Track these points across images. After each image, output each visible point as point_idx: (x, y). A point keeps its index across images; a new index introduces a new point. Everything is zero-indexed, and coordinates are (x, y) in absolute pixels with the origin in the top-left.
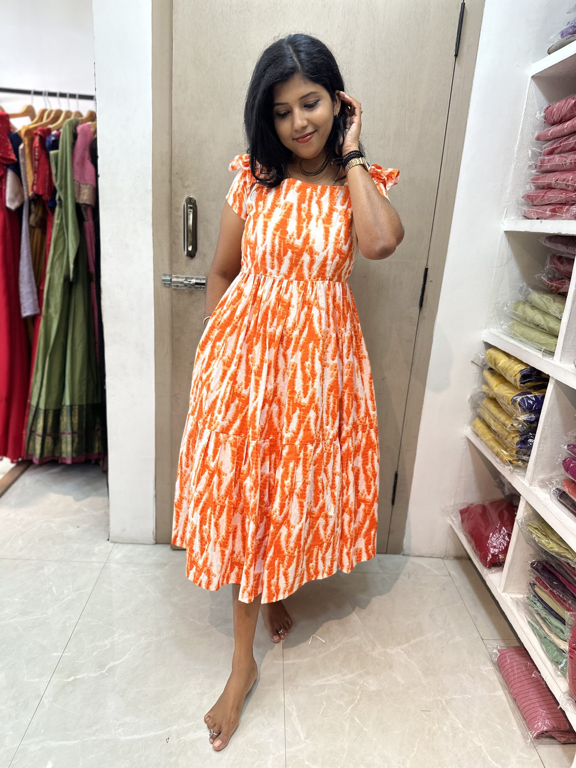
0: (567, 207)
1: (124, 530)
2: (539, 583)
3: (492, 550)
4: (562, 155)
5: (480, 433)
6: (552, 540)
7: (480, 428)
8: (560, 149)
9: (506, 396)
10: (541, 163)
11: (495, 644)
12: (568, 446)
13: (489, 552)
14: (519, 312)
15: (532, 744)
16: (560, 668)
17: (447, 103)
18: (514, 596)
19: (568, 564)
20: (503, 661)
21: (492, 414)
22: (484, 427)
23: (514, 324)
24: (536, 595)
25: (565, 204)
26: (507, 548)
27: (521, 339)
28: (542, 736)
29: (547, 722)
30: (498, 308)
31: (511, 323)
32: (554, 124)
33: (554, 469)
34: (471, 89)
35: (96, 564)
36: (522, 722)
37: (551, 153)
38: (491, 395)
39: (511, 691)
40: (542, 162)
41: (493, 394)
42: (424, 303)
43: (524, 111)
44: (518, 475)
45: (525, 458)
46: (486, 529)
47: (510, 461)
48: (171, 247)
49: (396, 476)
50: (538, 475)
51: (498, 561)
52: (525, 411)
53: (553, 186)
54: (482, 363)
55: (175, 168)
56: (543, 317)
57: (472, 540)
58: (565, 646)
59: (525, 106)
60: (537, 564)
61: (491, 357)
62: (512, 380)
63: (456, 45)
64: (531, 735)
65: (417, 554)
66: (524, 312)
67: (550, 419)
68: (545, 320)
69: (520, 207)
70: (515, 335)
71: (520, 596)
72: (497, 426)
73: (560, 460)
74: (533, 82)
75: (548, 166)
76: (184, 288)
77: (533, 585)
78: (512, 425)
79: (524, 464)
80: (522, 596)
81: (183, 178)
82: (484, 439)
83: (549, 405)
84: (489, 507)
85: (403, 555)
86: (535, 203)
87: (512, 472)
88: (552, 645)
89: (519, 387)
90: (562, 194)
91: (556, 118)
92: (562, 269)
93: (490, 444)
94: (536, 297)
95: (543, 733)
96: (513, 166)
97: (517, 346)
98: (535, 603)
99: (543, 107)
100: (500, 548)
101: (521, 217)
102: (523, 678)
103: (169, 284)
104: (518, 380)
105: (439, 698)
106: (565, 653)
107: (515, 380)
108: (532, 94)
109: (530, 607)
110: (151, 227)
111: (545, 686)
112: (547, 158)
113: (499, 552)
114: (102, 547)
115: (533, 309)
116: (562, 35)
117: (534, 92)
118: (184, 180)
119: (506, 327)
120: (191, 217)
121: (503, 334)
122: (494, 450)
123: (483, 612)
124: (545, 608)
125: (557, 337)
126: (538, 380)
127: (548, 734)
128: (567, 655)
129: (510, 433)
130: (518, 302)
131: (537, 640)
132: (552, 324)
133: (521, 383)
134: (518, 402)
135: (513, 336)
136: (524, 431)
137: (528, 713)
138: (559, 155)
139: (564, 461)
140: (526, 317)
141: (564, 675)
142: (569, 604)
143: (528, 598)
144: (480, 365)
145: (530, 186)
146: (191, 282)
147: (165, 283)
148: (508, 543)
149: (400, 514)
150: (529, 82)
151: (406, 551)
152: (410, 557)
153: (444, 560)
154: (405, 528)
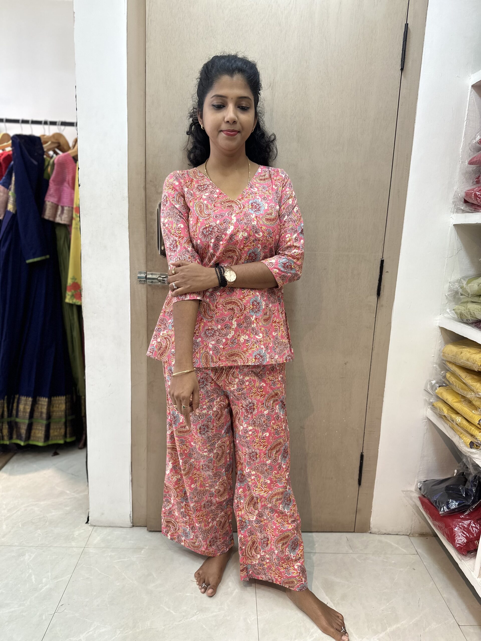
1: (103, 514)
17: (395, 111)
34: (417, 98)
35: (75, 549)
42: (381, 292)
43: (466, 116)
48: (147, 247)
49: (362, 457)
55: (149, 176)
59: (467, 112)
63: (402, 60)
65: (384, 532)
74: (473, 91)
76: (158, 284)
81: (156, 186)
85: (371, 533)
96: (458, 167)
103: (145, 280)
108: (472, 101)
110: (128, 230)
114: (82, 531)
117: (474, 99)
118: (158, 187)
123: (455, 593)
146: (164, 278)
147: (140, 280)
149: (367, 494)
150: (469, 91)
151: (373, 529)
152: (376, 535)
153: (411, 538)
154: (372, 507)
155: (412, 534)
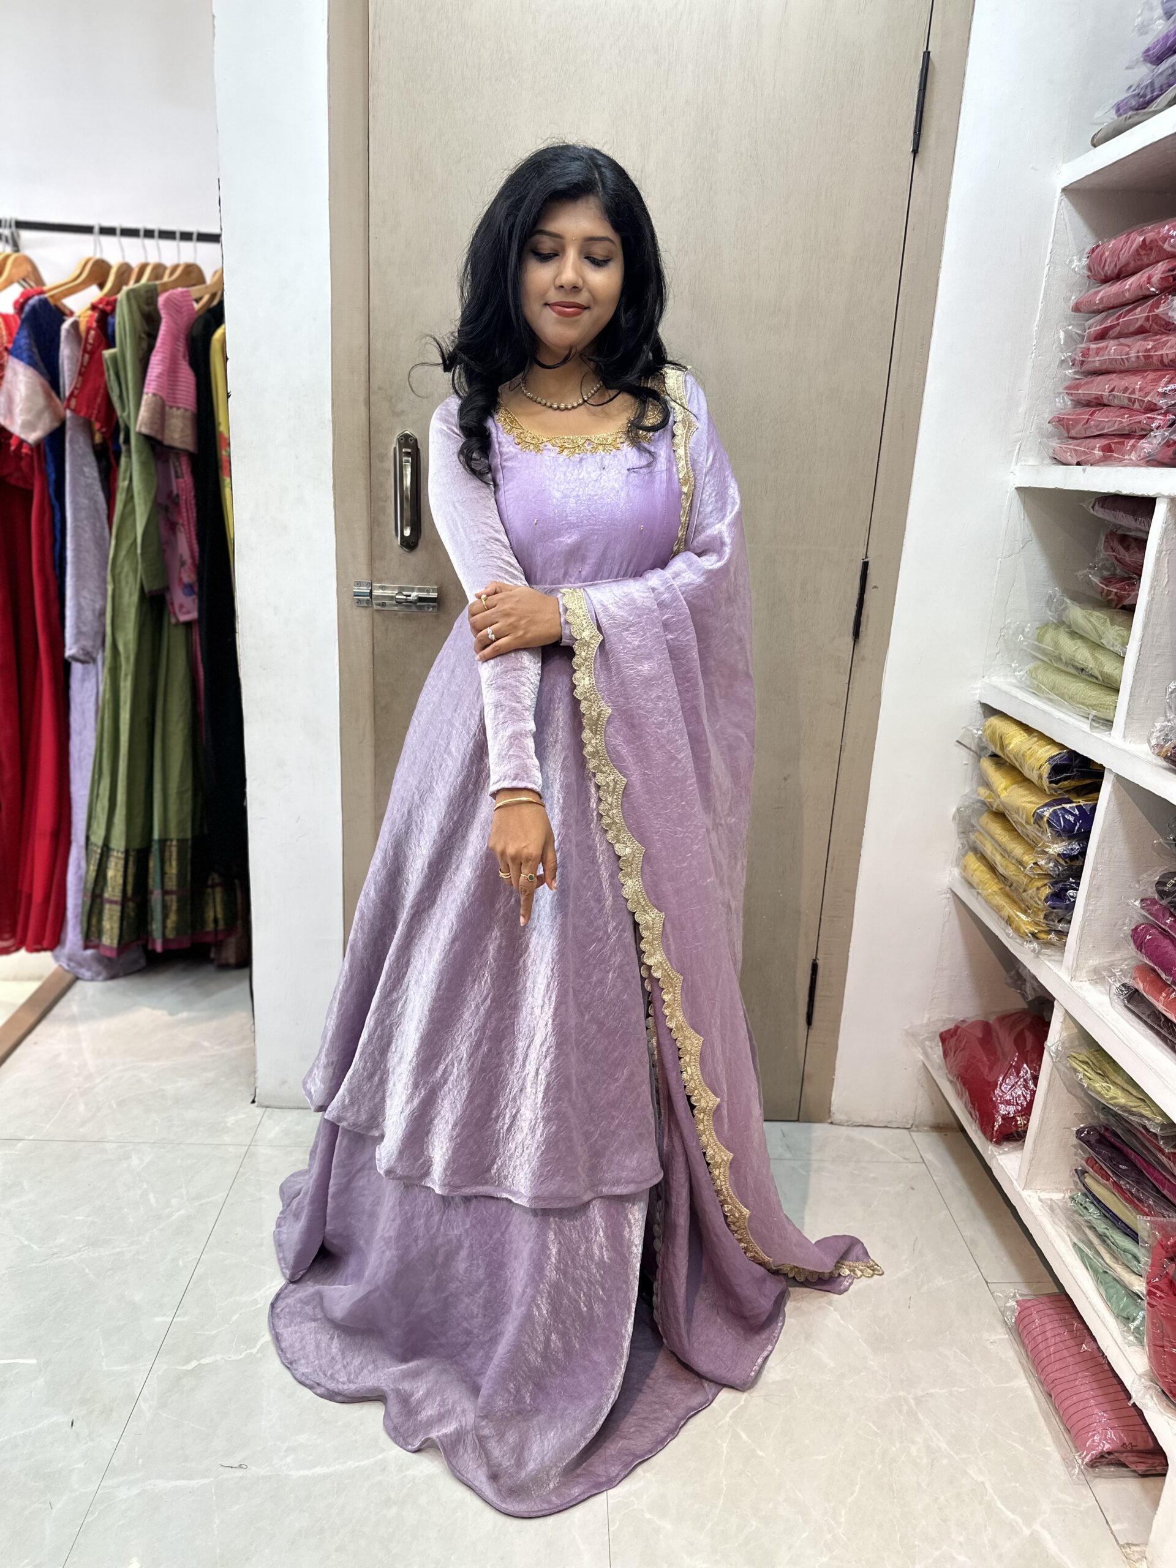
0: (1132, 441)
1: (284, 1082)
2: (1092, 1168)
3: (1003, 1109)
4: (1122, 340)
5: (975, 880)
6: (1114, 1083)
7: (975, 870)
8: (1118, 329)
9: (1024, 808)
10: (1083, 356)
11: (1011, 1290)
12: (1142, 900)
13: (998, 1112)
14: (1048, 645)
15: (1081, 1477)
16: (1132, 1327)
17: (899, 243)
18: (1045, 1195)
19: (1145, 1127)
20: (1026, 1321)
21: (997, 842)
22: (983, 868)
23: (1036, 669)
24: (1089, 1193)
25: (1128, 436)
26: (1030, 1104)
27: (1051, 697)
28: (1102, 1461)
29: (1110, 1434)
30: (1006, 637)
31: (1031, 666)
32: (1106, 280)
33: (1117, 947)
34: (946, 215)
35: (231, 1148)
36: (1064, 1437)
37: (1102, 336)
38: (995, 806)
39: (1043, 1378)
40: (1086, 353)
41: (998, 805)
42: (862, 630)
43: (1049, 255)
44: (1049, 960)
45: (1060, 926)
46: (991, 1069)
47: (1033, 934)
48: (371, 531)
49: (815, 967)
50: (1086, 959)
51: (1014, 1129)
52: (1060, 835)
53: (1106, 401)
54: (978, 745)
55: (377, 379)
56: (1093, 655)
57: (964, 1089)
58: (1139, 1286)
59: (1050, 246)
60: (1088, 1133)
61: (993, 733)
62: (1033, 776)
63: (915, 132)
64: (1080, 1460)
65: (860, 1121)
66: (1056, 644)
67: (1106, 851)
68: (1095, 659)
69: (1045, 439)
70: (1039, 688)
71: (1057, 1196)
72: (1007, 866)
73: (1127, 929)
74: (1066, 200)
75: (1096, 362)
76: (396, 608)
77: (1081, 1173)
78: (1035, 864)
79: (1061, 939)
80: (1061, 1196)
81: (392, 398)
82: (984, 893)
83: (1104, 822)
84: (996, 1027)
85: (832, 1123)
86: (1073, 433)
87: (1038, 954)
88: (1118, 1286)
89: (1047, 789)
90: (1122, 416)
91: (1109, 269)
92: (1127, 559)
93: (995, 902)
94: (1077, 614)
95: (1102, 1457)
96: (1030, 363)
97: (1043, 711)
98: (1085, 1208)
99: (1084, 250)
100: (1018, 1104)
101: (1048, 461)
102: (1065, 1353)
103: (368, 601)
104: (1045, 775)
105: (902, 1393)
106: (1142, 1299)
107: (1040, 777)
108: (1063, 222)
109: (1077, 1217)
110: (332, 492)
111: (1107, 1367)
112: (1093, 346)
113: (1017, 1112)
114: (243, 1116)
115: (1073, 639)
116: (1118, 110)
117: (1067, 219)
118: (394, 400)
119: (1021, 673)
120: (408, 471)
121: (1018, 687)
122: (1002, 913)
123: (989, 1231)
124: (1105, 1216)
125: (1117, 691)
126: (1084, 775)
127: (1111, 1457)
128: (1145, 1304)
129: (1032, 879)
130: (1046, 625)
131: (1089, 1278)
132: (1109, 667)
133: (1051, 782)
134: (1045, 819)
135: (1036, 691)
136: (1059, 875)
137: (1075, 1418)
138: (1116, 342)
139: (1135, 930)
140: (1060, 654)
141: (1141, 1342)
142: (1149, 1206)
143: (1072, 1198)
144: (973, 748)
145: (1063, 399)
146: (410, 596)
147: (359, 600)
148: (1033, 1093)
149: (824, 1044)
150: (1057, 200)
151: (837, 1116)
152: (844, 1128)
153: (912, 1133)
154: (834, 1070)
155: (916, 1127)
